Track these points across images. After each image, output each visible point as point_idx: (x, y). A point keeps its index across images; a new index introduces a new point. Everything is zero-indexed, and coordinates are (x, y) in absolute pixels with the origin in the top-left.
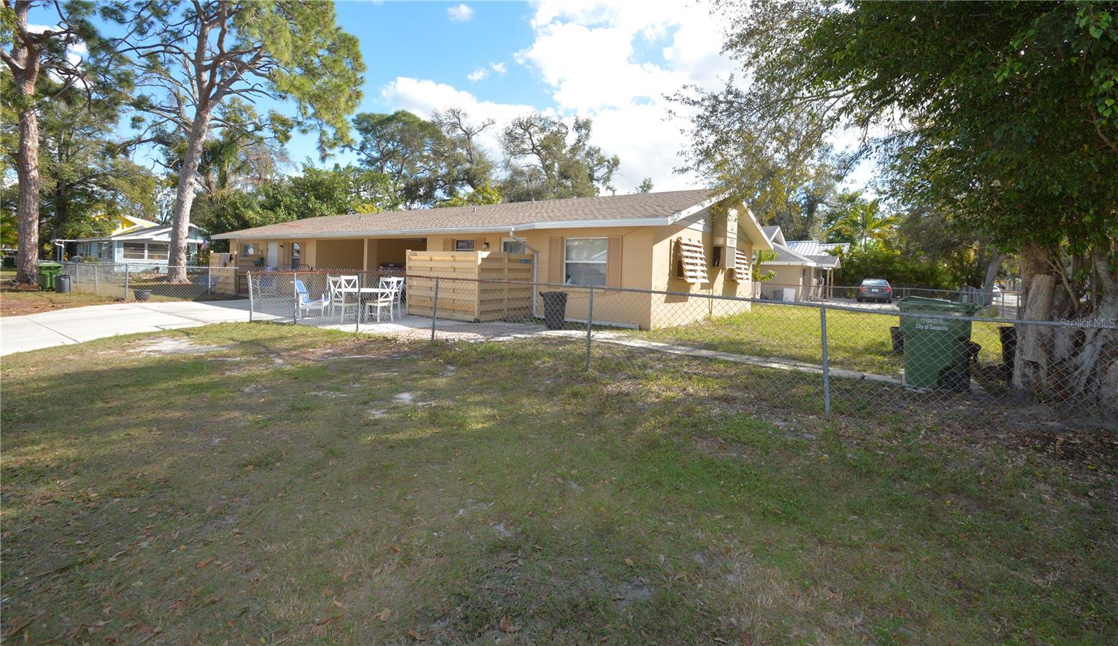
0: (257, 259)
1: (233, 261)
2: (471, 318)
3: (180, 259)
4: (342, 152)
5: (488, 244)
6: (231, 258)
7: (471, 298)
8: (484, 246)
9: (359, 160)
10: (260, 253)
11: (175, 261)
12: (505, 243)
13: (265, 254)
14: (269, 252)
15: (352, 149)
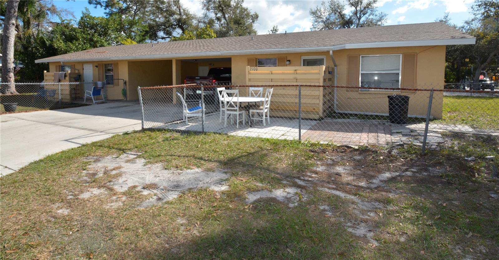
0: (76, 76)
1: (67, 78)
2: (317, 117)
3: (10, 78)
4: (96, 7)
5: (289, 61)
6: (65, 76)
7: (317, 101)
8: (288, 63)
9: (105, 13)
10: (77, 72)
11: (7, 79)
12: (304, 60)
13: (81, 72)
14: (84, 71)
15: (102, 6)
